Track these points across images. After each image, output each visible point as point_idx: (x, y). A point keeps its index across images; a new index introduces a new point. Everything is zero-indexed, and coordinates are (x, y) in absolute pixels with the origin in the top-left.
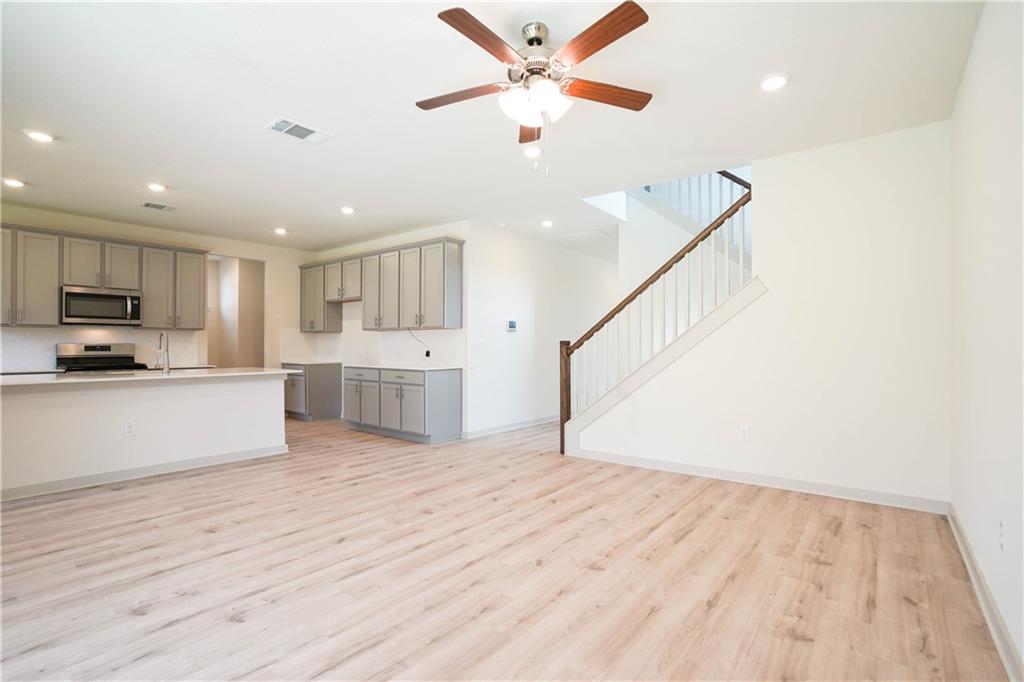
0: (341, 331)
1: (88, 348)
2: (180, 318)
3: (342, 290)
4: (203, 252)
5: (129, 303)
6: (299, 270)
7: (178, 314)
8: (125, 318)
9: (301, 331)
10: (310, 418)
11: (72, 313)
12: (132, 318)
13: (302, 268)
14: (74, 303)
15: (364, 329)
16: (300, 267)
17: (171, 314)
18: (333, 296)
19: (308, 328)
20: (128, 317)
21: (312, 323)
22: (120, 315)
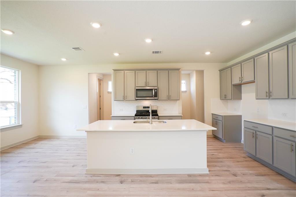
0: (241, 99)
1: (144, 107)
2: (170, 96)
3: (241, 78)
4: (178, 69)
5: (154, 91)
6: (219, 72)
7: (170, 94)
8: (152, 97)
9: (220, 99)
10: (225, 141)
11: (138, 96)
12: (154, 97)
13: (220, 71)
14: (138, 92)
15: (257, 99)
16: (219, 70)
17: (167, 94)
18: (236, 81)
19: (224, 97)
20: (154, 96)
21: (225, 95)
22: (151, 96)
